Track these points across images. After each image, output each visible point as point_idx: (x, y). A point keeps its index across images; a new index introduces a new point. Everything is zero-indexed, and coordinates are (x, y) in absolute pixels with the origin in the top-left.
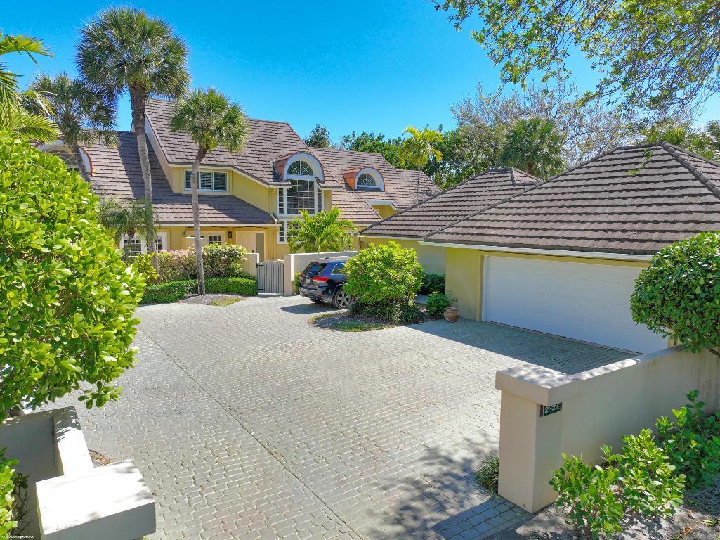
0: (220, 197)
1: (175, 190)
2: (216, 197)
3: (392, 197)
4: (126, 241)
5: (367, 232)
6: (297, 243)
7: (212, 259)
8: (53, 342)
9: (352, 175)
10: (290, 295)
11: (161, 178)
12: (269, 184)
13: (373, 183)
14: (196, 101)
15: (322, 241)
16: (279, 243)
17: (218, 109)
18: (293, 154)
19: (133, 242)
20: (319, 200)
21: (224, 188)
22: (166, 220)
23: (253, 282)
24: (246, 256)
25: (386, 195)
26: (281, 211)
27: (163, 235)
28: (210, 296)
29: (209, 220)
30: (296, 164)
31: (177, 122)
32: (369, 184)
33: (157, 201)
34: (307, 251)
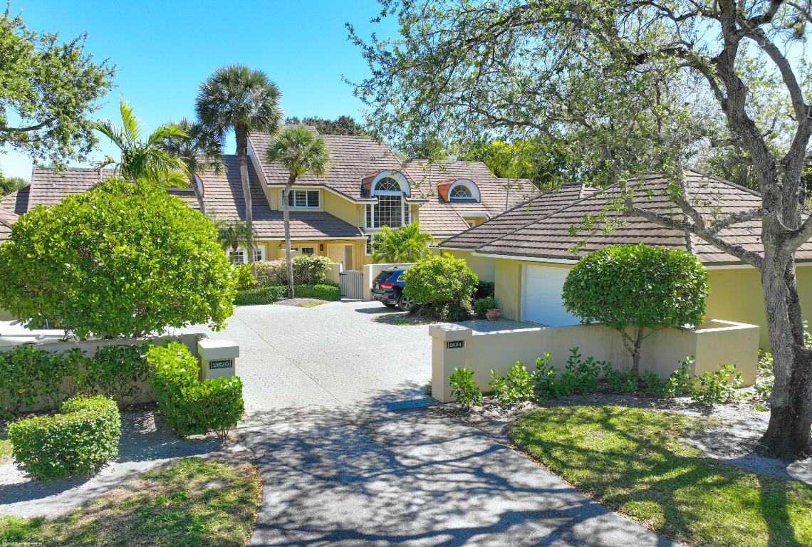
0: (313, 213)
1: (273, 207)
2: (308, 213)
3: (488, 209)
4: (231, 253)
5: (446, 244)
6: (380, 254)
7: (301, 269)
8: (200, 295)
9: (446, 188)
10: (368, 301)
11: (261, 197)
12: (356, 201)
13: (469, 193)
14: (288, 137)
15: (401, 252)
16: (366, 254)
17: (304, 143)
18: (379, 172)
19: (237, 253)
20: (407, 214)
21: (316, 205)
22: (264, 234)
23: (336, 288)
24: (330, 266)
25: (482, 206)
26: (369, 225)
27: (262, 248)
28: (299, 300)
29: (302, 234)
30: (384, 180)
31: (272, 155)
32: (464, 196)
33: (256, 218)
34: (387, 262)
